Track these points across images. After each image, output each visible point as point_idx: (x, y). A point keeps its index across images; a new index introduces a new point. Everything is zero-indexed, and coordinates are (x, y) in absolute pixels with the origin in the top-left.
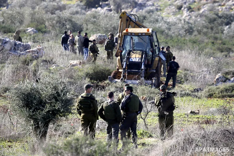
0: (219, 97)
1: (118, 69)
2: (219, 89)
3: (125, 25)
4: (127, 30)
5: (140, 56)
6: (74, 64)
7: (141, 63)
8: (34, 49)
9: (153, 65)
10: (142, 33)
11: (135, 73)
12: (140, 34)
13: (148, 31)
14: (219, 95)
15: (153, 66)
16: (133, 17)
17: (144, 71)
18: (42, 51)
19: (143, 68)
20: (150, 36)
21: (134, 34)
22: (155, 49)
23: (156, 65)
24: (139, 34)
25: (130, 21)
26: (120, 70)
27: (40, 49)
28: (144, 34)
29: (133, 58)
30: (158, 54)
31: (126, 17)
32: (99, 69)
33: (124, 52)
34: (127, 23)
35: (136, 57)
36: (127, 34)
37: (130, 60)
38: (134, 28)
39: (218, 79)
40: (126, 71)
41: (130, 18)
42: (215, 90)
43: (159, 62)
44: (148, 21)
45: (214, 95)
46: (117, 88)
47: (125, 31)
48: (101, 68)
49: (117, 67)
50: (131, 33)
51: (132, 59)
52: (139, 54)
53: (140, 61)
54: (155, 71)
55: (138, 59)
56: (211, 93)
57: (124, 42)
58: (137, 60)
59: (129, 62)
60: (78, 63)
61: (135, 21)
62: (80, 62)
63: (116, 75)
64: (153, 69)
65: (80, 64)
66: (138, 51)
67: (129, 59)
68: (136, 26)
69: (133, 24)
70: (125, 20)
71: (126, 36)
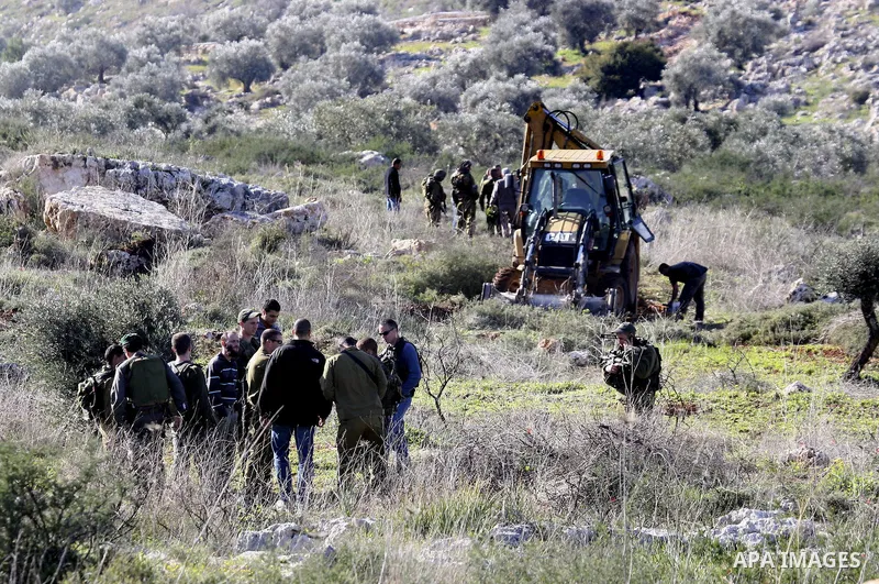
0: (767, 343)
1: (516, 265)
2: (769, 321)
3: (539, 141)
4: (541, 153)
5: (576, 228)
6: (402, 249)
7: (576, 246)
8: (296, 208)
9: (614, 253)
10: (582, 164)
11: (559, 277)
12: (578, 166)
13: (600, 156)
14: (767, 338)
15: (615, 257)
16: (562, 120)
17: (584, 271)
18: (318, 212)
19: (581, 259)
20: (608, 170)
21: (559, 166)
22: (622, 208)
23: (621, 252)
24: (574, 166)
25: (554, 131)
26: (520, 267)
27: (312, 209)
28: (589, 166)
29: (556, 233)
30: (630, 222)
31: (542, 118)
32: (465, 264)
33: (532, 217)
34: (545, 135)
35: (563, 231)
36: (541, 166)
37: (547, 239)
38: (565, 148)
39: (794, 293)
40: (532, 270)
41: (555, 122)
42: (757, 324)
43: (632, 244)
44: (738, 134)
45: (754, 337)
46: (484, 314)
47: (535, 158)
48: (472, 260)
49: (514, 259)
50: (552, 163)
51: (553, 235)
52: (574, 222)
53: (574, 240)
54: (618, 271)
55: (568, 235)
56: (745, 331)
57: (534, 188)
58: (567, 239)
59: (544, 243)
60: (413, 245)
61: (568, 128)
62: (420, 244)
63: (506, 280)
64: (614, 265)
65: (419, 250)
66: (571, 214)
67: (545, 238)
68: (570, 143)
69: (563, 139)
70: (538, 126)
71: (537, 172)
